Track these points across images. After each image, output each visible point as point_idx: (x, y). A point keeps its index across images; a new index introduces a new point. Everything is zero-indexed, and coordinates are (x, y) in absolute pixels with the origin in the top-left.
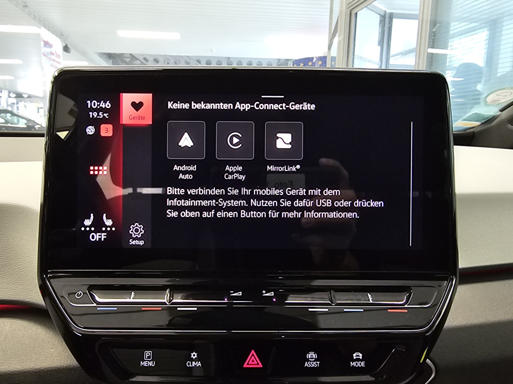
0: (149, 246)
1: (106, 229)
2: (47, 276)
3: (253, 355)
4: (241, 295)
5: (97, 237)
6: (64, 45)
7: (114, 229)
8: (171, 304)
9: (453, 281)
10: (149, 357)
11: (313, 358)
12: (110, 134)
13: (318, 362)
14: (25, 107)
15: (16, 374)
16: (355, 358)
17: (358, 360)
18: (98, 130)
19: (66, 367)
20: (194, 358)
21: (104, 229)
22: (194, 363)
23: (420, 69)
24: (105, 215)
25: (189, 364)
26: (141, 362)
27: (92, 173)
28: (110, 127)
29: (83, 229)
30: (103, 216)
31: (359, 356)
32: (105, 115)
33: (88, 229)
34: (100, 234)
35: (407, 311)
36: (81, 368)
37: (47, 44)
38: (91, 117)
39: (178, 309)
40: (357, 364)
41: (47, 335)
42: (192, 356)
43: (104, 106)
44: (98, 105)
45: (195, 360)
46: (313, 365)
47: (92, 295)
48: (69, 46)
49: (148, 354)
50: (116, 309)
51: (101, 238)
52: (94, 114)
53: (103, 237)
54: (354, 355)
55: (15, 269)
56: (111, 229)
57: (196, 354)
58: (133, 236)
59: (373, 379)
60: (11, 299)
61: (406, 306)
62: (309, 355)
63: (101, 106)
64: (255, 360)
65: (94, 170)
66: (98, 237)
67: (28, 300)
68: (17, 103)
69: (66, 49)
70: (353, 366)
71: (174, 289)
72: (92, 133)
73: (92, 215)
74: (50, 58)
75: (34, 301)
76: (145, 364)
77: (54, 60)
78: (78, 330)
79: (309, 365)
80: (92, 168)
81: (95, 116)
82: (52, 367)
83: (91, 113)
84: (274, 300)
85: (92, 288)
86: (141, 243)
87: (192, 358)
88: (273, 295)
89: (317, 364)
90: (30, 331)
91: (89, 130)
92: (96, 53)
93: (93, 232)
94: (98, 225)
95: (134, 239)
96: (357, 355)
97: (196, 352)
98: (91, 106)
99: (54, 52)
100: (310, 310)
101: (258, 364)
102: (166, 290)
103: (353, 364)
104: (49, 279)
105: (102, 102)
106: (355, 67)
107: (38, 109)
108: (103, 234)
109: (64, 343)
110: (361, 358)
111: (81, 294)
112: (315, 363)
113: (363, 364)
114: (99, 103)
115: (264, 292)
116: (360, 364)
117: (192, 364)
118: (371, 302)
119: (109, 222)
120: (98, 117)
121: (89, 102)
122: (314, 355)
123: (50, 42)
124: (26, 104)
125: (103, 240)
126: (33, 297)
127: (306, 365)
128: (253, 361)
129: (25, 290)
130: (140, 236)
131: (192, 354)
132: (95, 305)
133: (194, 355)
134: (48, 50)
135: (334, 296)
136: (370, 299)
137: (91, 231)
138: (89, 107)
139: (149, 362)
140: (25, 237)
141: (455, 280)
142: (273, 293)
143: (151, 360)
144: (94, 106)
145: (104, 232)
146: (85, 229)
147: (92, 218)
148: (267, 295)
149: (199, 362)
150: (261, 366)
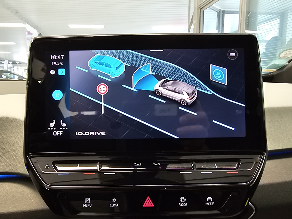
1: (62, 129)
2: (29, 156)
3: (148, 199)
4: (141, 165)
5: (57, 133)
6: (39, 33)
7: (67, 129)
8: (100, 171)
9: (264, 155)
10: (88, 202)
11: (183, 201)
13: (187, 203)
14: (18, 69)
15: (12, 214)
16: (208, 200)
17: (210, 201)
18: (57, 72)
19: (41, 210)
20: (114, 201)
22: (114, 204)
23: (241, 33)
24: (61, 120)
25: (111, 205)
28: (64, 70)
30: (60, 121)
32: (61, 63)
33: (52, 129)
34: (59, 132)
35: (238, 173)
37: (29, 33)
38: (53, 64)
39: (105, 174)
40: (209, 204)
41: (30, 192)
42: (113, 201)
43: (60, 58)
44: (57, 58)
45: (115, 203)
46: (184, 205)
47: (54, 166)
48: (41, 34)
50: (69, 174)
52: (54, 63)
53: (61, 133)
54: (208, 199)
55: (11, 154)
56: (65, 129)
57: (115, 200)
59: (219, 212)
60: (9, 171)
61: (237, 170)
62: (181, 199)
63: (58, 58)
64: (149, 202)
66: (58, 133)
67: (19, 172)
68: (13, 67)
70: (207, 205)
71: (102, 163)
72: (53, 74)
75: (22, 172)
76: (85, 205)
78: (47, 187)
79: (181, 205)
82: (33, 210)
83: (53, 62)
84: (160, 168)
85: (55, 162)
87: (113, 202)
88: (159, 165)
89: (186, 204)
90: (20, 190)
91: (52, 72)
94: (58, 126)
97: (115, 199)
98: (53, 59)
100: (181, 173)
101: (151, 205)
102: (97, 163)
103: (207, 204)
104: (30, 158)
105: (59, 56)
106: (204, 33)
107: (25, 70)
108: (61, 132)
110: (212, 200)
111: (48, 166)
112: (184, 204)
113: (213, 204)
114: (57, 57)
115: (154, 163)
116: (211, 204)
117: (113, 205)
118: (217, 167)
119: (64, 125)
120: (57, 64)
121: (51, 56)
122: (184, 199)
123: (31, 32)
125: (60, 135)
126: (22, 170)
127: (180, 205)
128: (148, 203)
129: (17, 166)
131: (113, 199)
132: (56, 172)
133: (114, 200)
134: (30, 36)
135: (195, 165)
136: (216, 166)
137: (54, 130)
138: (52, 59)
139: (88, 205)
140: (17, 136)
141: (265, 154)
142: (159, 164)
143: (89, 203)
144: (55, 58)
145: (61, 130)
146: (50, 129)
147: (54, 122)
148: (156, 165)
149: (117, 204)
150: (153, 206)
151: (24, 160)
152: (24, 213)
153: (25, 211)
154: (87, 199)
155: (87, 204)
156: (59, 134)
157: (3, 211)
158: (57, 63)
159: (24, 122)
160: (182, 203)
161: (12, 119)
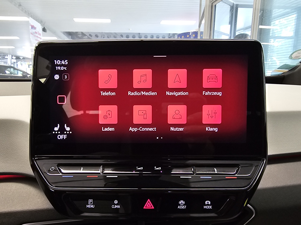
1: (67, 132)
4: (142, 169)
5: (61, 137)
6: (43, 28)
7: (71, 132)
8: (103, 174)
10: (91, 203)
11: (182, 204)
13: (185, 206)
15: (19, 212)
16: (206, 204)
17: (208, 205)
18: (61, 77)
19: (46, 209)
21: (65, 132)
22: (116, 206)
24: (66, 125)
25: (113, 207)
26: (87, 205)
28: (68, 75)
29: (54, 132)
31: (208, 203)
32: (65, 68)
33: (56, 132)
34: (63, 135)
35: (236, 178)
36: (54, 209)
37: (33, 27)
38: (57, 69)
39: (107, 177)
40: (207, 207)
41: (36, 192)
42: (115, 202)
43: (64, 63)
44: (61, 63)
45: (117, 204)
46: (183, 208)
47: (59, 169)
48: (45, 28)
49: (91, 201)
50: (73, 176)
51: (64, 138)
54: (206, 202)
55: (17, 156)
56: (69, 132)
59: (216, 215)
60: (15, 172)
62: (181, 202)
64: (150, 205)
67: (25, 173)
68: (17, 62)
69: (44, 30)
70: (205, 208)
71: (105, 166)
72: (58, 79)
73: (58, 125)
74: (35, 36)
75: (28, 173)
77: (37, 37)
78: (52, 188)
81: (59, 69)
82: (38, 209)
83: (57, 67)
84: (161, 172)
85: (59, 165)
87: (115, 203)
89: (185, 207)
90: (26, 189)
91: (56, 77)
92: (61, 32)
93: (59, 134)
94: (62, 130)
96: (208, 202)
97: (117, 200)
99: (37, 32)
100: (181, 177)
101: (152, 207)
102: (100, 166)
104: (36, 160)
107: (29, 65)
108: (65, 135)
109: (45, 196)
110: (210, 204)
111: (53, 168)
112: (183, 206)
113: (211, 207)
115: (155, 167)
116: (209, 207)
117: (115, 207)
118: (216, 172)
119: (68, 129)
121: (55, 61)
122: (183, 202)
123: (35, 26)
124: (22, 63)
125: (65, 138)
126: (28, 171)
127: (179, 207)
128: (149, 205)
129: (23, 167)
131: (115, 201)
132: (61, 174)
133: (116, 202)
134: (34, 31)
135: (195, 170)
138: (56, 64)
140: (22, 138)
141: (265, 160)
142: (160, 168)
143: (92, 205)
144: (59, 63)
145: (65, 134)
146: (55, 132)
147: (59, 126)
148: (157, 169)
149: (119, 206)
151: (30, 161)
152: (30, 211)
153: (31, 210)
154: (90, 201)
155: (90, 206)
156: (63, 138)
157: (10, 209)
158: (61, 68)
159: (29, 125)
161: (18, 121)
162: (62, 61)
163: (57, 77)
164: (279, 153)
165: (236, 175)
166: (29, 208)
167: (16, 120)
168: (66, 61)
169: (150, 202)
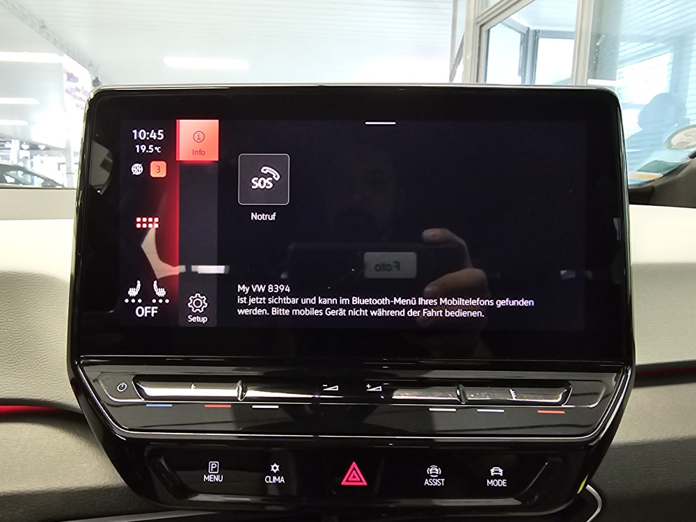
0: (214, 324)
1: (157, 301)
2: (79, 363)
3: (354, 469)
4: (337, 389)
5: (145, 311)
8: (243, 401)
9: (627, 372)
10: (215, 470)
11: (435, 474)
12: (163, 174)
13: (443, 480)
14: (42, 162)
16: (492, 474)
17: (497, 477)
18: (147, 169)
19: (104, 487)
20: (275, 471)
21: (154, 301)
22: (274, 478)
23: (579, 84)
24: (155, 282)
25: (269, 480)
26: (205, 476)
27: (139, 226)
28: (163, 164)
29: (127, 301)
30: (153, 283)
31: (498, 472)
32: (157, 148)
33: (133, 301)
34: (150, 308)
35: (563, 412)
37: (71, 77)
38: (138, 151)
39: (254, 407)
40: (495, 483)
41: (78, 445)
42: (273, 469)
43: (155, 137)
44: (147, 136)
45: (277, 474)
46: (436, 484)
47: (138, 387)
48: (100, 79)
49: (214, 466)
50: (171, 405)
51: (151, 313)
52: (141, 148)
53: (153, 312)
54: (492, 470)
55: (36, 359)
56: (164, 301)
57: (277, 467)
58: (193, 310)
59: (517, 503)
60: (31, 397)
62: (431, 470)
63: (151, 136)
64: (356, 476)
65: (142, 223)
66: (147, 312)
67: (53, 399)
68: (32, 158)
69: (96, 83)
70: (490, 485)
71: (248, 382)
72: (139, 173)
73: (139, 282)
75: (62, 401)
76: (209, 478)
78: (122, 433)
79: (430, 483)
80: (139, 220)
81: (144, 150)
82: (85, 487)
84: (382, 397)
85: (138, 378)
86: (204, 320)
87: (273, 472)
88: (381, 390)
89: (441, 481)
90: (55, 440)
91: (135, 169)
93: (140, 305)
94: (147, 296)
95: (194, 315)
96: (496, 470)
97: (278, 464)
98: (138, 137)
99: (80, 88)
100: (431, 409)
101: (361, 481)
102: (237, 382)
103: (490, 483)
104: (82, 366)
105: (153, 131)
106: (487, 82)
108: (153, 308)
110: (501, 474)
111: (124, 386)
112: (437, 481)
113: (504, 482)
114: (148, 133)
115: (368, 386)
116: (500, 482)
117: (272, 480)
118: (514, 399)
119: (161, 292)
120: (147, 151)
121: (135, 131)
122: (437, 470)
124: (43, 158)
125: (153, 315)
126: (60, 395)
127: (426, 482)
128: (354, 477)
129: (49, 385)
130: (203, 310)
131: (273, 467)
132: (142, 400)
135: (464, 392)
136: (514, 396)
137: (137, 304)
138: (135, 138)
139: (215, 477)
140: (49, 316)
141: (630, 372)
142: (380, 387)
143: (218, 474)
144: (142, 137)
145: (154, 305)
146: (130, 301)
147: (139, 285)
148: (373, 390)
149: (282, 478)
150: (365, 483)
152: (64, 493)
153: (68, 489)
154: (213, 464)
155: (213, 476)
157: (16, 487)
158: (147, 149)
160: (433, 478)
161: (39, 277)
162: (150, 132)
163: (137, 169)
164: (653, 362)
165: (563, 406)
166: (62, 485)
167: (35, 274)
168: (160, 131)
169: (357, 468)
